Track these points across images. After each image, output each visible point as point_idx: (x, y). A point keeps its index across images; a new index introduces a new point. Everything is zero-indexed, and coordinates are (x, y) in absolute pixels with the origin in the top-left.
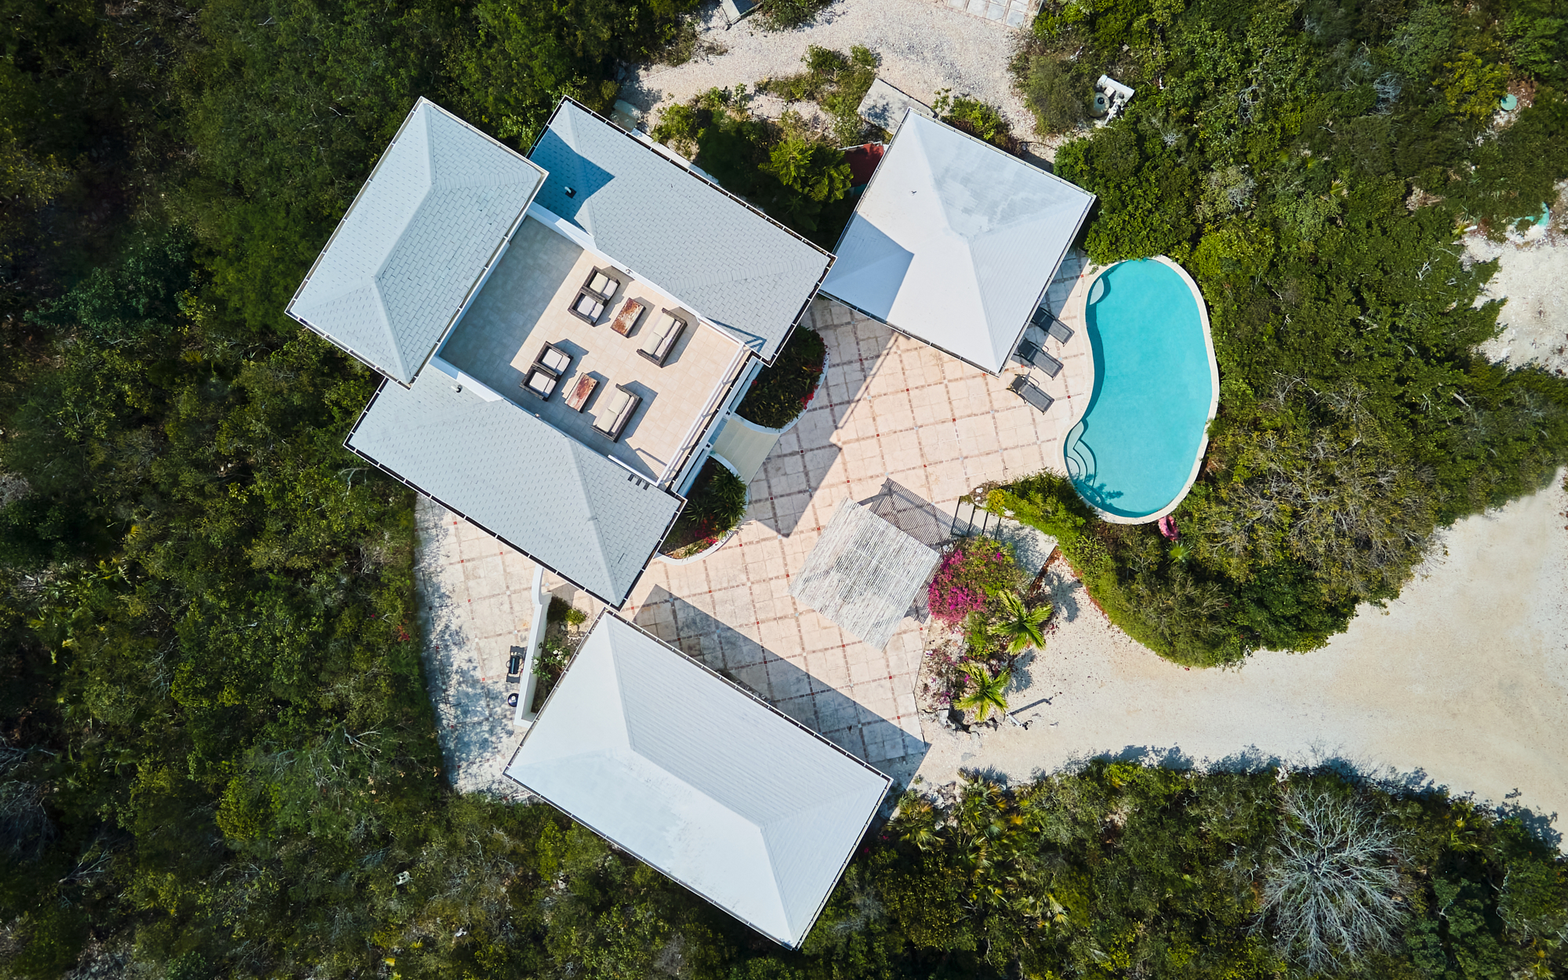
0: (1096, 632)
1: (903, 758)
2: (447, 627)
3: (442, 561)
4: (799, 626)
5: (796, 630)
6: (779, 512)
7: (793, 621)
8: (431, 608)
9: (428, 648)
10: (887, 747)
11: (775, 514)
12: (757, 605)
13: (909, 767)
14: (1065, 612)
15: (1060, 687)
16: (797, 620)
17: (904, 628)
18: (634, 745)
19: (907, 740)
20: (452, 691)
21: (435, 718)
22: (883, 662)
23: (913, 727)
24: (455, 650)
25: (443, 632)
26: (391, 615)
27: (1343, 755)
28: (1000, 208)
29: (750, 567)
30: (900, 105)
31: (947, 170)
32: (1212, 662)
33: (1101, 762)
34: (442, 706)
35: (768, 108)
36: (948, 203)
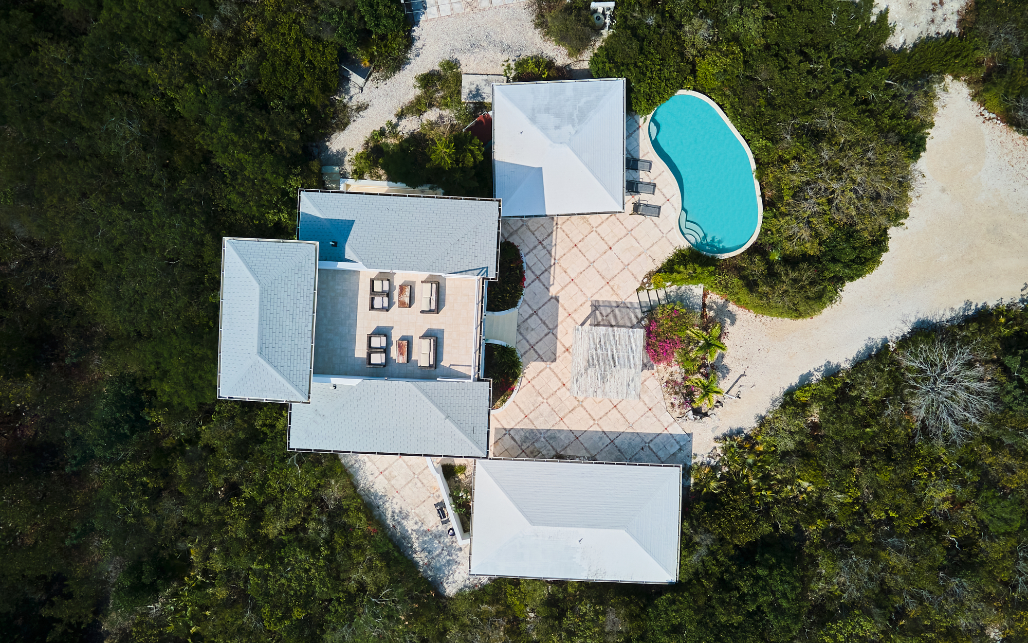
0: (751, 323)
1: (680, 449)
2: (393, 512)
3: (371, 478)
4: (585, 409)
5: (585, 412)
6: (541, 353)
7: (580, 408)
8: (378, 507)
9: (390, 529)
10: (668, 448)
11: (539, 355)
12: (556, 410)
13: (685, 452)
14: (728, 321)
15: (745, 364)
16: (582, 406)
17: (643, 379)
18: (532, 523)
19: (677, 438)
20: (416, 545)
21: (415, 565)
22: (641, 403)
23: (677, 429)
24: (405, 522)
25: (393, 516)
26: (360, 523)
27: (921, 316)
28: (575, 115)
29: (541, 391)
30: (484, 83)
31: (533, 110)
32: (824, 306)
33: (790, 393)
34: (415, 555)
35: (410, 125)
36: (544, 129)
